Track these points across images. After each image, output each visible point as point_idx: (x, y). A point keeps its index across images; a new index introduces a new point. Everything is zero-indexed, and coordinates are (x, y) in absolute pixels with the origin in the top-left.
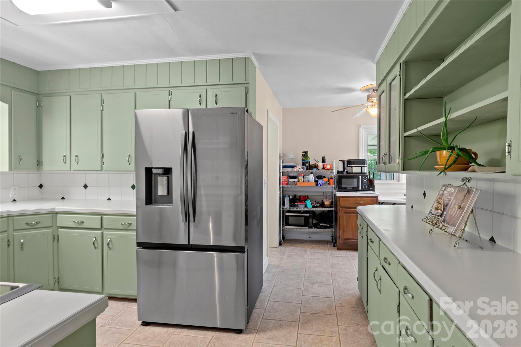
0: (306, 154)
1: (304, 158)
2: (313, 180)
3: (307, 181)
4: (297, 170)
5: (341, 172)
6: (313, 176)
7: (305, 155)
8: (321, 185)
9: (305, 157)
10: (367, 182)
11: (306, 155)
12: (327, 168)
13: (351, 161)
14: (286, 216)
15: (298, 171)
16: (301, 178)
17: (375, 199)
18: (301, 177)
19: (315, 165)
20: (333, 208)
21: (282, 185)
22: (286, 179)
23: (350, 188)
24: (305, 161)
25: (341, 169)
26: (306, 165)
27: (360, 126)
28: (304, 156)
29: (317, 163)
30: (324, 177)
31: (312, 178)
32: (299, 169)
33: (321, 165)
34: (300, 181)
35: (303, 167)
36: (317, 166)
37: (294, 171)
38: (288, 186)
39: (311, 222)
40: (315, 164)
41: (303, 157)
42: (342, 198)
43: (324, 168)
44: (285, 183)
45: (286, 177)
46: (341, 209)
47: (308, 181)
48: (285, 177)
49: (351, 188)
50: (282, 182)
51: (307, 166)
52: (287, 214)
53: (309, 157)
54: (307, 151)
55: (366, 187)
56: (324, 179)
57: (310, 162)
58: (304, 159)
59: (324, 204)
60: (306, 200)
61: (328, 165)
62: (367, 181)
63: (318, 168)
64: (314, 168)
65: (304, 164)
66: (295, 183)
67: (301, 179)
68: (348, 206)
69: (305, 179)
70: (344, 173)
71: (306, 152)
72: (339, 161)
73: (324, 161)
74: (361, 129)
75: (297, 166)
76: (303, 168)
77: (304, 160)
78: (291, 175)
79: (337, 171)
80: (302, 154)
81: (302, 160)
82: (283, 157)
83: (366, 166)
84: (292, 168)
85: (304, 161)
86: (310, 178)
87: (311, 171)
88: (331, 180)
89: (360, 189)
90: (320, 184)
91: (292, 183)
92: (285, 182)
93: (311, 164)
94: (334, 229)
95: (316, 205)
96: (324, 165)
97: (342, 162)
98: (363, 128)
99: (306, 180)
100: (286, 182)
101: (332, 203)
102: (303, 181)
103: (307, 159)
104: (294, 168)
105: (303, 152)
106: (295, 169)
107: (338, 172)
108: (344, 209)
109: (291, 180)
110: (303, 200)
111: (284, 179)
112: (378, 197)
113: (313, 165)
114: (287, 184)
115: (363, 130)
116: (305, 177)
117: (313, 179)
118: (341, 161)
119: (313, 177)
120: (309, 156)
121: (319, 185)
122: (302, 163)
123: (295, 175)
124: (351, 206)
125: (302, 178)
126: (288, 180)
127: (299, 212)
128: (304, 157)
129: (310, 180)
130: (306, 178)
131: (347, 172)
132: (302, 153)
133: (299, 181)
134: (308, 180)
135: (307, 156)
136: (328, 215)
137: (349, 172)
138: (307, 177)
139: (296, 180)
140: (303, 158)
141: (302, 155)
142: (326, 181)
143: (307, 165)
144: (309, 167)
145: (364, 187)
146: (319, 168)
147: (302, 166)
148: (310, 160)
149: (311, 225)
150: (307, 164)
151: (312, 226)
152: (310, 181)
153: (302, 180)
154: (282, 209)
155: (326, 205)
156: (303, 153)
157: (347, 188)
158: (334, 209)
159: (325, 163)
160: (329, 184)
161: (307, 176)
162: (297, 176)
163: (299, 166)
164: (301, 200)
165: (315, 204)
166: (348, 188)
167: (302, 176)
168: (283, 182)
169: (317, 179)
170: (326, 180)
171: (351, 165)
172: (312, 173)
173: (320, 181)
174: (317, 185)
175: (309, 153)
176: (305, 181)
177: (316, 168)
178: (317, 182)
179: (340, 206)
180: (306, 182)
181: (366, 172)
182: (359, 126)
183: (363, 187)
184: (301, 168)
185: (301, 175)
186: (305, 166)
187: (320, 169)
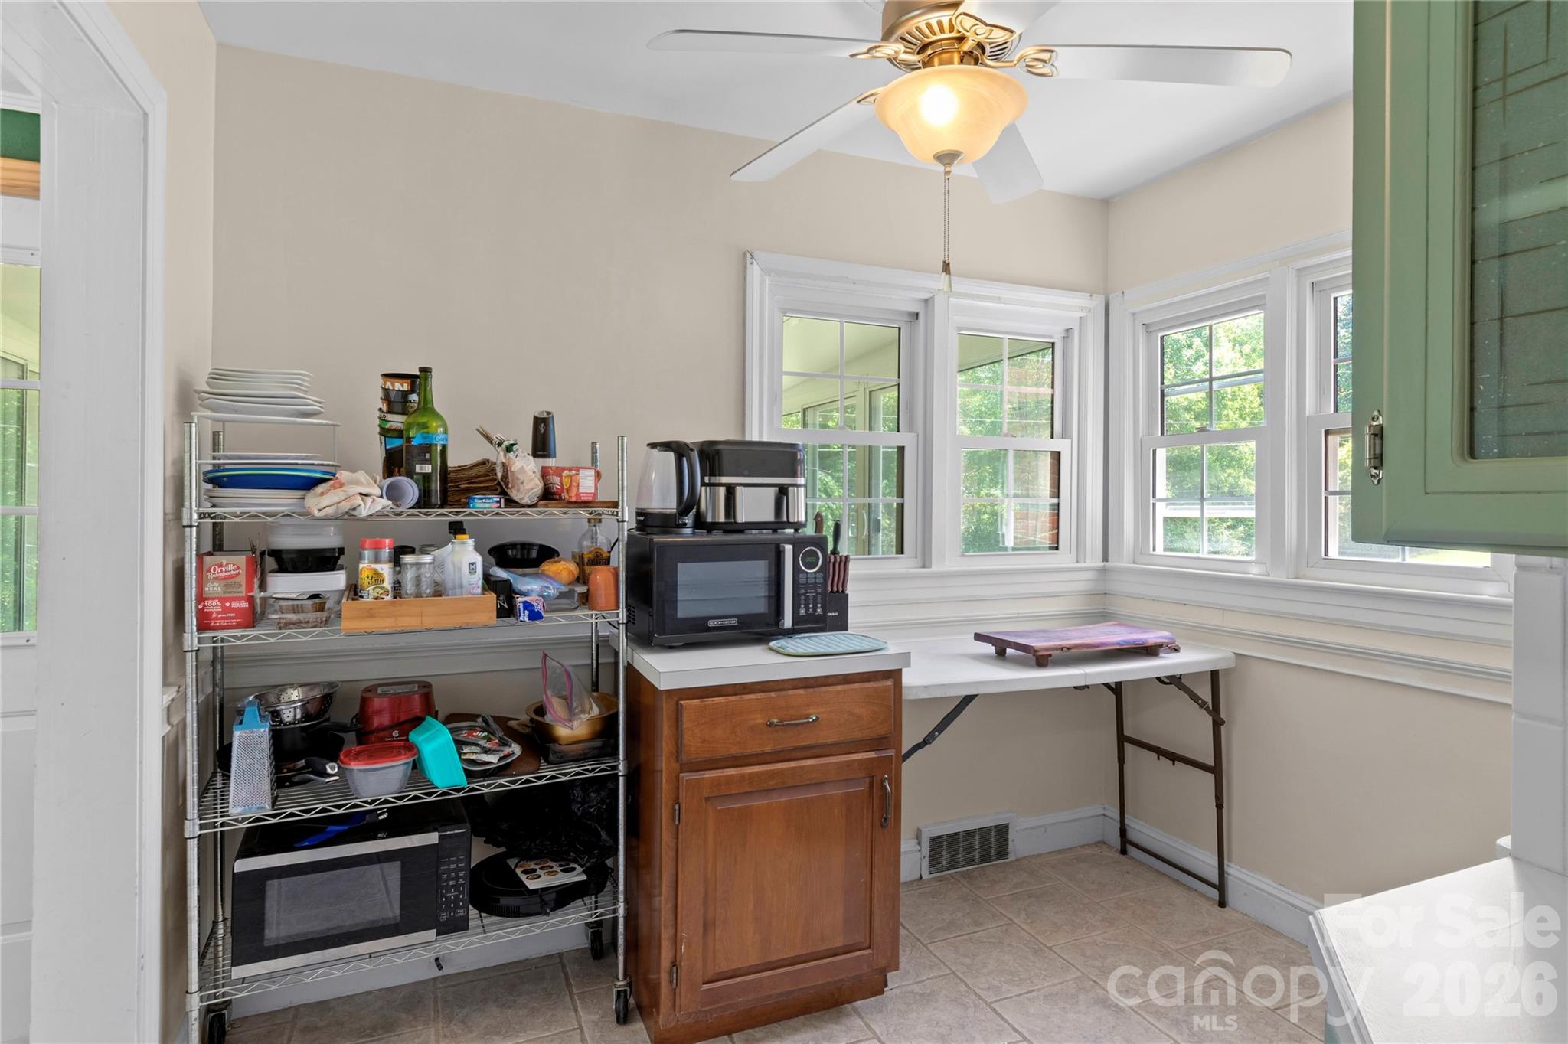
0: (412, 391)
1: (397, 421)
2: (478, 579)
3: (427, 589)
4: (345, 506)
5: (667, 523)
6: (477, 548)
7: (405, 394)
8: (535, 616)
9: (403, 413)
10: (820, 580)
11: (414, 397)
12: (578, 494)
13: (718, 452)
14: (240, 878)
15: (350, 515)
16: (376, 568)
17: (889, 683)
18: (377, 560)
19: (482, 469)
20: (617, 759)
21: (202, 628)
22: (242, 579)
23: (726, 622)
24: (409, 440)
25: (664, 501)
26: (418, 468)
27: (749, 256)
28: (395, 403)
29: (497, 456)
30: (547, 553)
31: (466, 569)
32: (359, 500)
33: (526, 472)
34: (370, 592)
35: (390, 488)
36: (500, 475)
37: (316, 513)
38: (254, 632)
39: (457, 887)
40: (484, 463)
41: (390, 412)
42: (697, 702)
43: (548, 495)
44: (225, 610)
45: (241, 560)
46: (687, 776)
47: (438, 591)
48: (233, 565)
49: (734, 622)
50: (201, 598)
51: (426, 477)
52: (243, 865)
53: (437, 416)
54: (425, 371)
55: (815, 608)
56: (548, 567)
57: (444, 447)
58: (401, 426)
59: (554, 740)
60: (416, 722)
61: (581, 472)
62: (822, 575)
63: (504, 493)
64: (477, 491)
65: (394, 463)
66: (321, 608)
67: (377, 578)
68: (735, 751)
69: (409, 575)
70: (684, 525)
71: (419, 380)
72: (653, 446)
73: (542, 446)
74: (755, 272)
75: (343, 475)
76: (393, 493)
77: (400, 434)
78: (290, 541)
79: (639, 514)
80: (386, 391)
81: (385, 432)
82: (213, 400)
83: (801, 481)
84: (299, 493)
85: (397, 443)
86: (449, 567)
87: (449, 515)
88: (600, 577)
89: (788, 622)
90: (527, 606)
91: (296, 610)
92: (235, 604)
93: (452, 462)
94: (621, 898)
95: (493, 759)
96: (545, 473)
97: (672, 454)
98: (766, 271)
99: (418, 581)
100: (245, 605)
101: (606, 727)
102: (397, 587)
103: (424, 426)
104: (320, 489)
105: (386, 376)
106: (326, 501)
107: (647, 521)
108: (709, 774)
109: (286, 585)
110: (392, 727)
111: (228, 581)
112: (901, 670)
113: (471, 473)
114: (253, 617)
115: (762, 283)
116: (408, 559)
117: (472, 571)
118: (667, 446)
119: (478, 559)
120: (437, 407)
121: (524, 616)
122: (378, 455)
123: (327, 539)
124: (754, 748)
125: (386, 569)
126: (263, 586)
127: (360, 826)
128: (398, 407)
129: (449, 576)
130: (418, 565)
131: (700, 523)
132: (380, 381)
133: (354, 590)
134: (437, 578)
135: (426, 407)
136: (575, 808)
137: (709, 519)
138: (427, 558)
139: (333, 581)
140: (390, 417)
141: (380, 394)
142: (565, 576)
143: (428, 469)
144: (436, 486)
145: (807, 608)
146: (515, 495)
147: (379, 478)
148: (445, 432)
149: (457, 907)
150: (428, 462)
151: (460, 913)
152: (449, 585)
153: (387, 584)
154: (202, 827)
155: (564, 748)
156: (389, 385)
157: (711, 623)
158: (621, 767)
159: (550, 462)
160: (586, 600)
161: (424, 552)
162: (341, 551)
163: (361, 476)
164: (376, 722)
165: (486, 751)
166: (718, 623)
167: (386, 552)
168: (213, 606)
169: (501, 574)
170: (563, 569)
171: (720, 475)
172: (457, 529)
173: (531, 587)
174: (506, 611)
175: (439, 390)
176: (409, 586)
177: (492, 490)
178: (505, 592)
179: (684, 758)
180: (418, 595)
181: (802, 519)
182: (745, 258)
183: (802, 612)
184: (376, 491)
185: (377, 547)
186: (410, 474)
187: (526, 501)
